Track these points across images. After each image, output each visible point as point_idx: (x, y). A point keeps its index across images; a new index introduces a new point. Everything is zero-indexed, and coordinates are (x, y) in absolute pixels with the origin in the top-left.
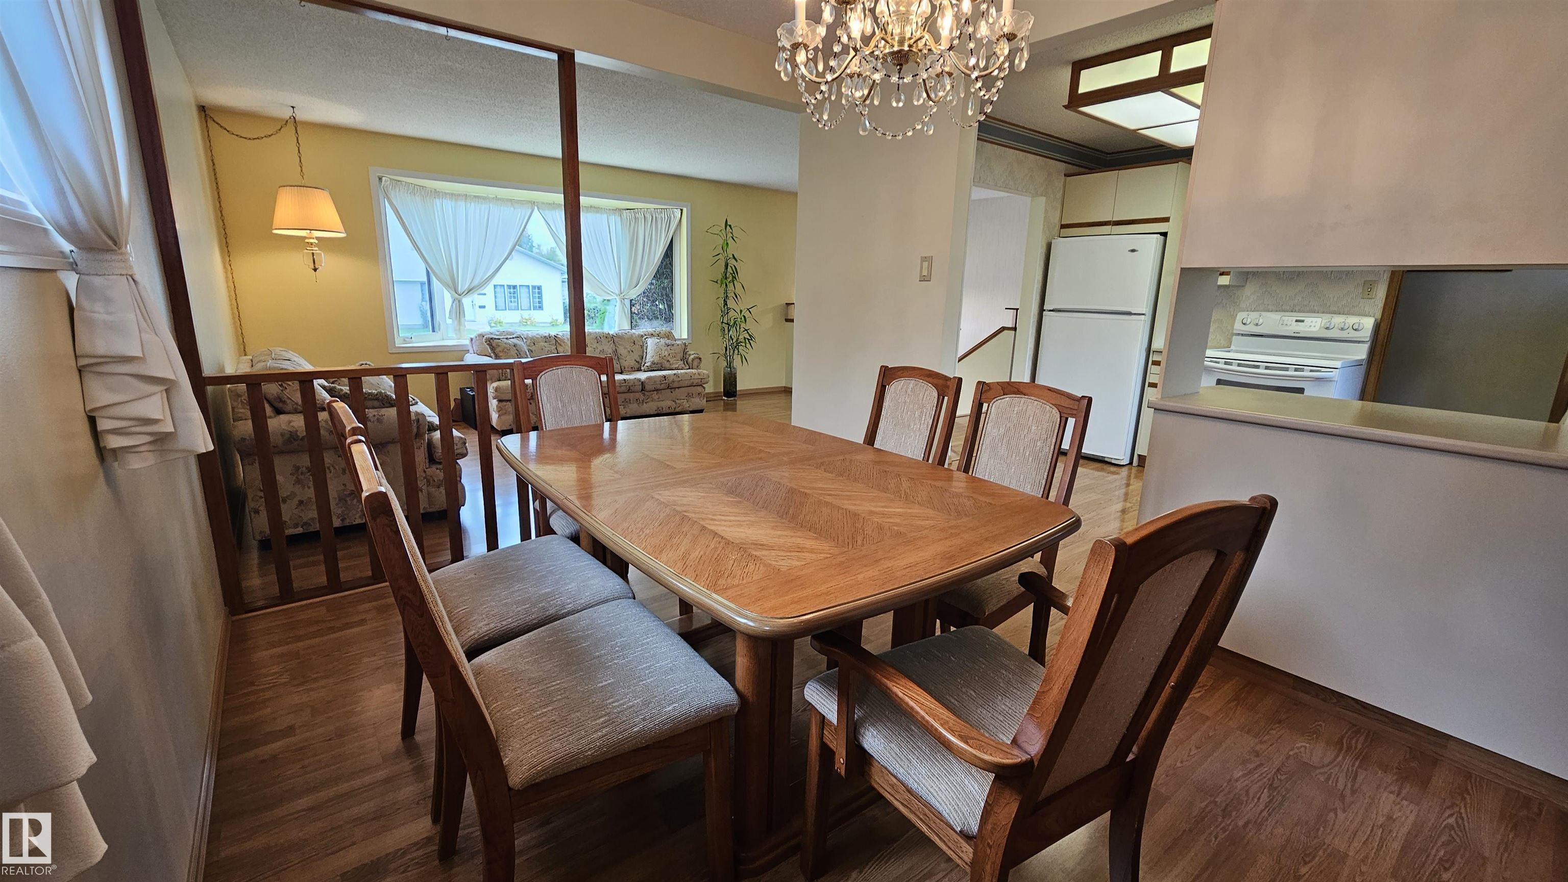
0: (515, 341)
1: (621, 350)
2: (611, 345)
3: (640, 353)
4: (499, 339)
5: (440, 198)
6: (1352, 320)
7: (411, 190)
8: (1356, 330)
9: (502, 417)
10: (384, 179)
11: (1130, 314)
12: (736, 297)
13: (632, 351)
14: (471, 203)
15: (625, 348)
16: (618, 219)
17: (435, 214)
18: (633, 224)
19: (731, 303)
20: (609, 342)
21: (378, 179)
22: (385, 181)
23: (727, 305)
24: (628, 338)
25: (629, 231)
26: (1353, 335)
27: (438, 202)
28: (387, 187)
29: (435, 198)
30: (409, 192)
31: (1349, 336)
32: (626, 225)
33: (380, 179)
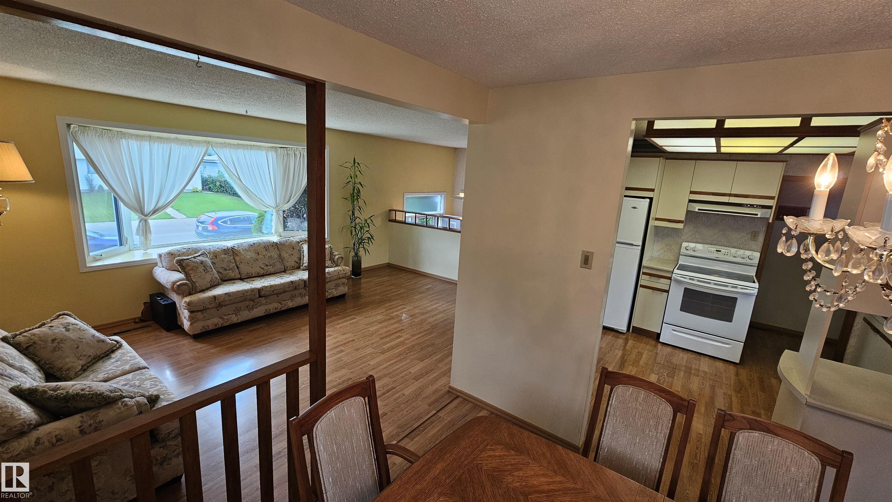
0: (201, 258)
1: (284, 255)
2: (277, 252)
3: (298, 256)
4: (188, 259)
5: (126, 139)
6: (748, 253)
7: (100, 133)
8: (750, 259)
9: (193, 325)
10: (72, 126)
11: (632, 245)
12: (360, 209)
13: (292, 255)
14: (154, 143)
15: (287, 253)
16: (274, 154)
17: (121, 150)
18: (285, 158)
19: (357, 214)
20: (274, 249)
21: (66, 126)
22: (74, 128)
23: (354, 215)
24: (289, 245)
25: (283, 164)
26: (749, 261)
27: (124, 141)
28: (75, 132)
29: (121, 138)
30: (97, 135)
31: (746, 262)
32: (280, 159)
33: (69, 126)
